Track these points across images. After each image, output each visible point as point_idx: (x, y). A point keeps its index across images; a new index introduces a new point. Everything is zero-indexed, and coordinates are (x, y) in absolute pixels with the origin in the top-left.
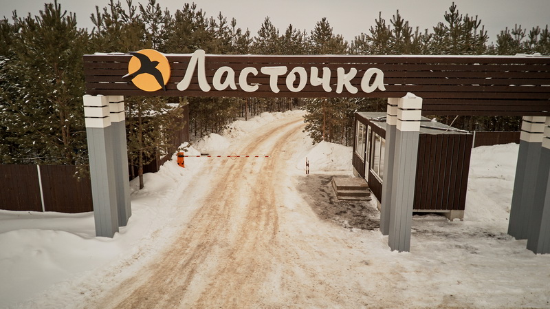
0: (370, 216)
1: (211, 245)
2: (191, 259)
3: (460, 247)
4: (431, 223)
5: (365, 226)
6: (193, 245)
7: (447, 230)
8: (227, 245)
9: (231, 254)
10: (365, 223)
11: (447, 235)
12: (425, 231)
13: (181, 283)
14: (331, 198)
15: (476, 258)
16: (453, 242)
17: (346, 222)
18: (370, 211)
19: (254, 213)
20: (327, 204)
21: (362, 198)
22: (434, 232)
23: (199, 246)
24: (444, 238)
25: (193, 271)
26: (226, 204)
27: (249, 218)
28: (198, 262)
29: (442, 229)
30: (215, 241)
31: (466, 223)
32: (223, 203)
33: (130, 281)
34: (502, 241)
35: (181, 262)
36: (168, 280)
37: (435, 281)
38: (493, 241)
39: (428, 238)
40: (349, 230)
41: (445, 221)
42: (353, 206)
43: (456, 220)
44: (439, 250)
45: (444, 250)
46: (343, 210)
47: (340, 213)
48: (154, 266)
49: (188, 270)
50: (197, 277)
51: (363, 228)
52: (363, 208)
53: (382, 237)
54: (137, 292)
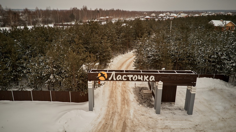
0: (152, 103)
1: (115, 113)
2: (112, 117)
3: (172, 113)
4: (167, 105)
5: (151, 107)
6: (111, 112)
7: (170, 108)
8: (119, 113)
9: (120, 115)
10: (150, 106)
11: (170, 109)
12: (165, 108)
13: (111, 123)
14: (142, 97)
15: (175, 116)
16: (171, 111)
17: (146, 105)
18: (152, 101)
19: (123, 103)
20: (141, 99)
21: (150, 97)
22: (167, 108)
23: (112, 113)
24: (169, 110)
25: (113, 120)
26: (115, 99)
27: (122, 104)
28: (113, 117)
29: (169, 107)
30: (116, 111)
31: (175, 105)
32: (114, 99)
33: (100, 122)
34: (182, 111)
35: (110, 117)
36: (108, 122)
37: (164, 122)
38: (180, 111)
39: (165, 110)
40: (146, 108)
41: (170, 105)
42: (148, 100)
43: (173, 105)
44: (167, 114)
45: (168, 114)
46: (145, 101)
47: (144, 102)
48: (104, 119)
49: (112, 119)
50: (114, 121)
51: (150, 107)
52: (150, 100)
53: (154, 110)
54: (103, 125)
